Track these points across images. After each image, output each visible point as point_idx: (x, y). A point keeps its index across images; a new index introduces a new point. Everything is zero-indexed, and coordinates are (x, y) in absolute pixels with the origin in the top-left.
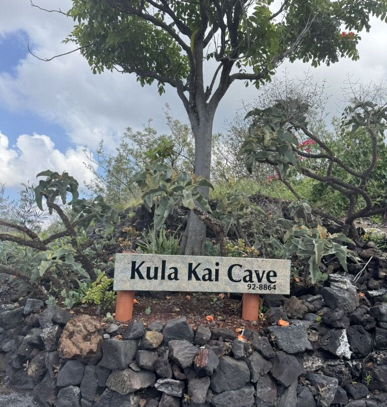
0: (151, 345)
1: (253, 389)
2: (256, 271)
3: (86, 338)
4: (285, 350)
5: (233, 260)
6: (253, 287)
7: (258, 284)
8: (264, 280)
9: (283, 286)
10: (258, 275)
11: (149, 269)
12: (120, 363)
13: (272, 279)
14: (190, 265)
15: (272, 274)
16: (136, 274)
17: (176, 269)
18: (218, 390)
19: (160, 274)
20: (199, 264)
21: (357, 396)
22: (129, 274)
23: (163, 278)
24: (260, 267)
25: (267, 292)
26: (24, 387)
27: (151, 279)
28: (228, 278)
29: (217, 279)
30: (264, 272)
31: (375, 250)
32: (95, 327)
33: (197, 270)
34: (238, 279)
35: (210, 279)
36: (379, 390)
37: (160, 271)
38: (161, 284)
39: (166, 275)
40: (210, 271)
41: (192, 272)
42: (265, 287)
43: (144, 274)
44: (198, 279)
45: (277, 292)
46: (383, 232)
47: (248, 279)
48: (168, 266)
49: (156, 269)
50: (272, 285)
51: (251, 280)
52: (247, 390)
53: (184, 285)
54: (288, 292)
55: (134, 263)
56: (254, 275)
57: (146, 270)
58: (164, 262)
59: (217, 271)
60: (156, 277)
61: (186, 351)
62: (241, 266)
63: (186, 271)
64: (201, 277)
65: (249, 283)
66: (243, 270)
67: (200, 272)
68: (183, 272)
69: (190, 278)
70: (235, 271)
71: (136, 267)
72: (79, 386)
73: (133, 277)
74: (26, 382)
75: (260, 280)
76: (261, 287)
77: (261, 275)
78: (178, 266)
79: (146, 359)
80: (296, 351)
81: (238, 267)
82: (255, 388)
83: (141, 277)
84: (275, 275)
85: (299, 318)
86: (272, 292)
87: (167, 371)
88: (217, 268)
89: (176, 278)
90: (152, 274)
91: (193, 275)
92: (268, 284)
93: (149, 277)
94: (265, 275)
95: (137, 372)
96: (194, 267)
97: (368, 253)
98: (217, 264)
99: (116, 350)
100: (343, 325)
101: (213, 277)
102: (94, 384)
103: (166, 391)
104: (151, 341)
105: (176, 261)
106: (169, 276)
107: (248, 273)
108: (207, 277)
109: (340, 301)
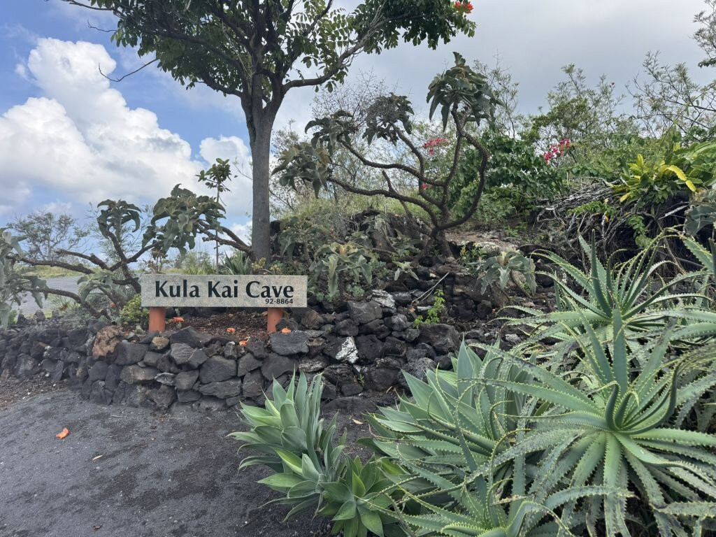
0: (156, 347)
1: (240, 382)
2: (273, 287)
3: (108, 343)
4: (278, 352)
5: (251, 278)
6: (270, 301)
7: (275, 299)
8: (282, 295)
9: (300, 299)
10: (275, 291)
11: (171, 288)
12: (126, 360)
13: (289, 294)
14: (210, 283)
15: (289, 289)
16: (160, 292)
17: (197, 288)
18: (204, 380)
19: (182, 292)
20: (218, 282)
21: (349, 393)
22: (154, 292)
23: (185, 295)
24: (277, 283)
25: (284, 305)
26: (77, 386)
27: (174, 296)
28: (246, 294)
29: (236, 296)
30: (281, 287)
31: (453, 265)
32: (114, 333)
33: (216, 288)
34: (257, 295)
35: (229, 295)
36: (373, 390)
37: (182, 289)
38: (183, 301)
39: (188, 292)
40: (229, 288)
41: (212, 290)
42: (283, 301)
43: (168, 293)
44: (218, 295)
45: (294, 305)
46: (497, 246)
47: (266, 294)
48: (189, 284)
49: (178, 288)
50: (289, 299)
51: (268, 296)
52: (232, 382)
53: (205, 301)
54: (305, 305)
55: (158, 283)
56: (271, 291)
57: (169, 289)
58: (185, 282)
59: (236, 288)
60: (178, 295)
61: (183, 351)
62: (259, 283)
63: (207, 289)
64: (220, 294)
65: (267, 298)
66: (261, 286)
67: (220, 290)
68: (204, 290)
69: (210, 295)
70: (254, 288)
71: (160, 286)
72: (104, 380)
73: (158, 295)
74: (78, 383)
75: (277, 295)
76: (278, 302)
77: (278, 291)
78: (199, 284)
79: (151, 358)
80: (288, 353)
81: (256, 284)
82: (242, 382)
83: (165, 295)
84: (292, 290)
85: (314, 329)
86: (289, 305)
87: (164, 366)
88: (236, 285)
89: (197, 295)
90: (175, 292)
91: (213, 292)
92: (285, 298)
93: (172, 295)
94: (282, 291)
95: (142, 368)
96: (213, 284)
97: (444, 269)
98: (236, 282)
99: (125, 350)
100: (348, 333)
101: (232, 294)
102: (113, 378)
103: (162, 382)
104: (156, 344)
105: (195, 280)
106: (191, 295)
107: (265, 289)
108: (226, 294)
109: (355, 312)
